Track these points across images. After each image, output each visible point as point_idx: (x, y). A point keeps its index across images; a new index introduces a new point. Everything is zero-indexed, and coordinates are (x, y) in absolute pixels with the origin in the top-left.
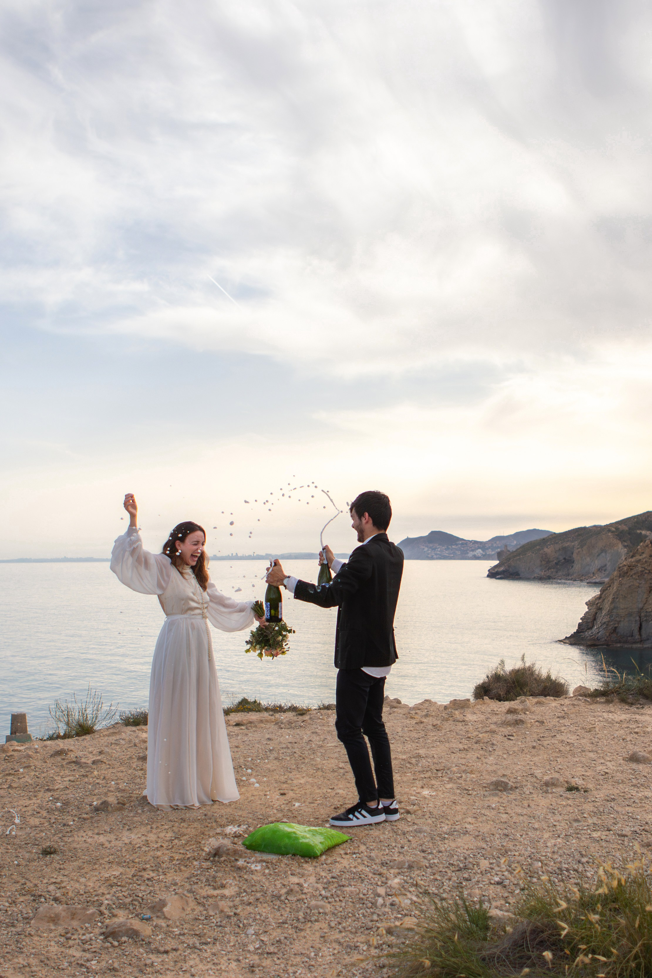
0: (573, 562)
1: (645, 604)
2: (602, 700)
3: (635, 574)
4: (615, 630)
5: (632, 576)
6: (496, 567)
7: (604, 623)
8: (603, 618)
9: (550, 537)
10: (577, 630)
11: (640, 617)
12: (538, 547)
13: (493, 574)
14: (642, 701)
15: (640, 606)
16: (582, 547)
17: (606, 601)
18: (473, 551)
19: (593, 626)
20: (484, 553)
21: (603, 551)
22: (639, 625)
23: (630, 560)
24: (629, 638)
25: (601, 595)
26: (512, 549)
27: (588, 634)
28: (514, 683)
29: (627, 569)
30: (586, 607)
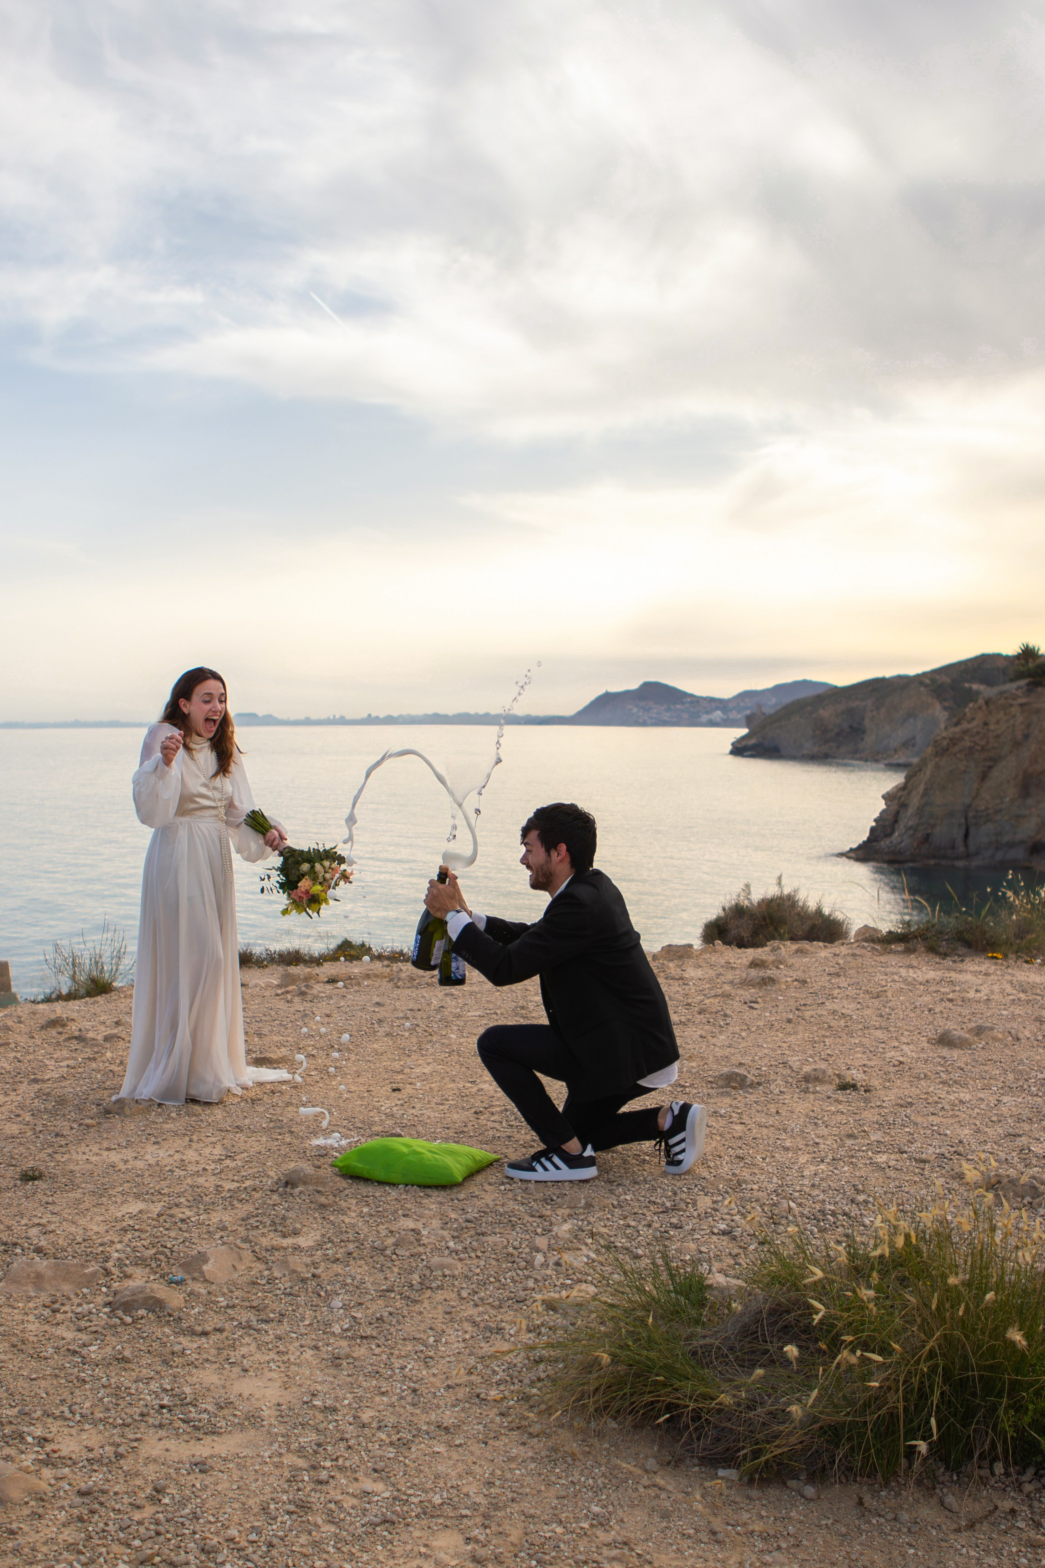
0: (864, 732)
1: (974, 798)
2: (899, 949)
3: (960, 751)
4: (927, 838)
5: (955, 755)
6: (743, 738)
7: (911, 828)
8: (908, 819)
9: (830, 693)
10: (869, 839)
11: (966, 819)
12: (809, 708)
13: (739, 750)
14: (962, 950)
15: (967, 801)
16: (878, 709)
17: (914, 793)
18: (708, 713)
19: (893, 832)
20: (725, 717)
21: (911, 715)
22: (964, 831)
23: (953, 730)
24: (950, 851)
25: (906, 784)
26: (768, 711)
27: (884, 844)
28: (764, 919)
29: (948, 744)
30: (883, 802)
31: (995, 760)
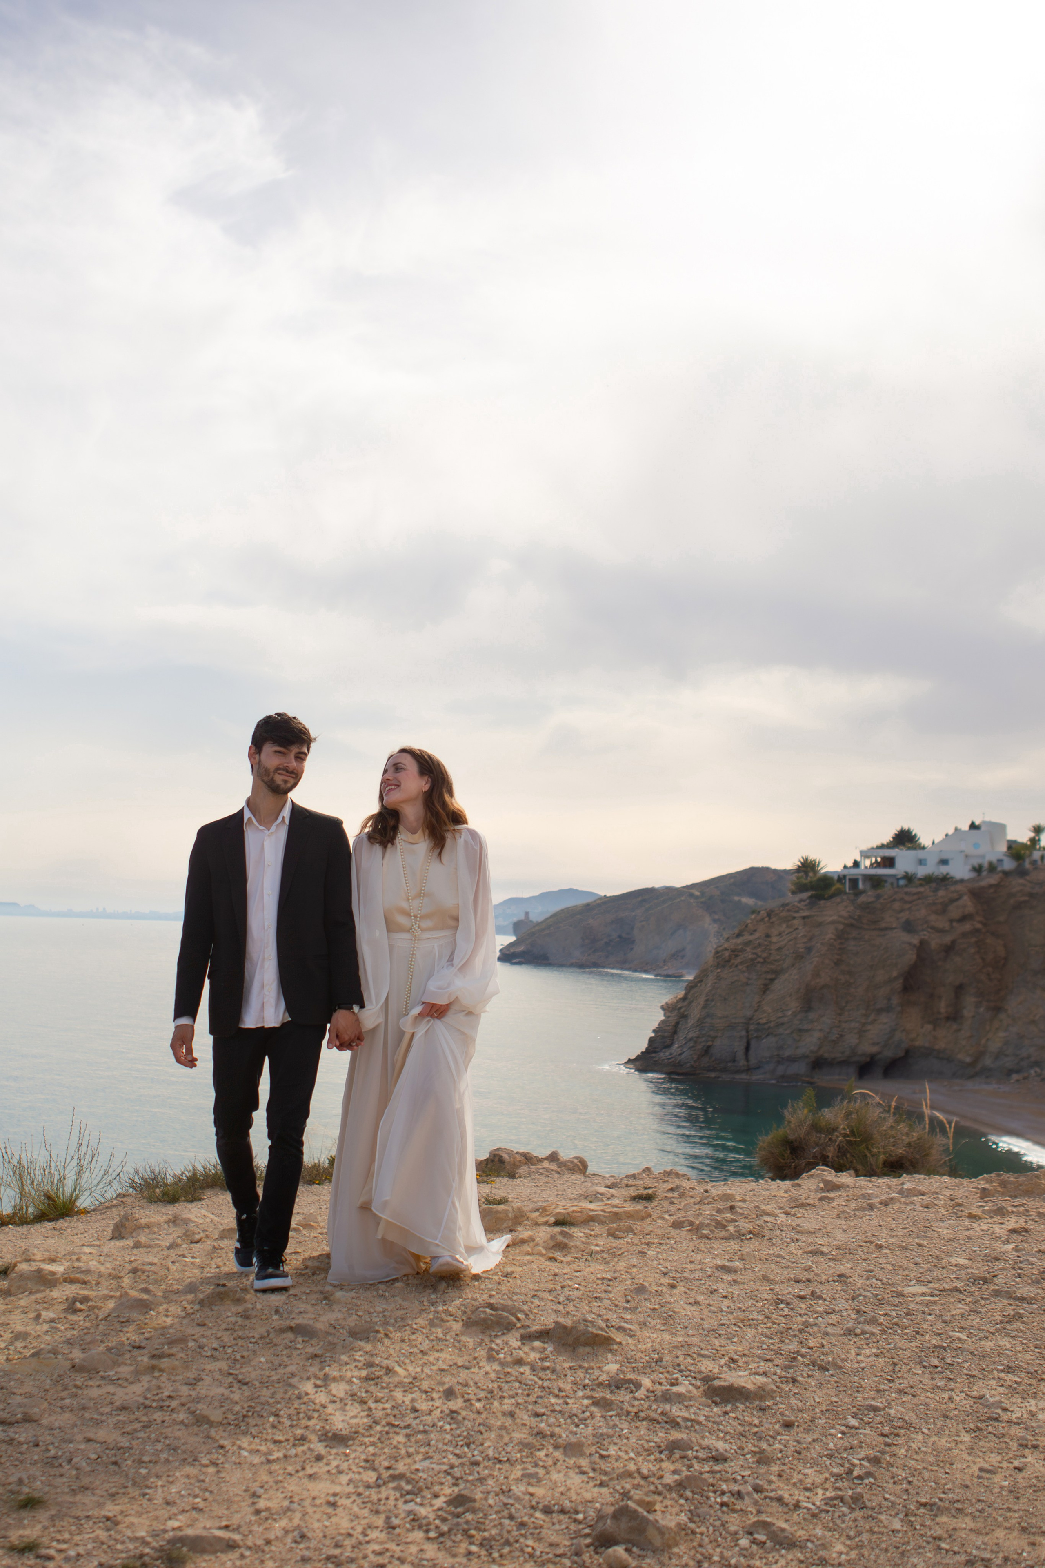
0: (633, 942)
1: (756, 1011)
3: (742, 963)
4: (707, 1050)
5: (736, 966)
6: (511, 945)
7: (691, 1039)
8: (688, 1030)
9: (598, 902)
10: (647, 1049)
11: (747, 1032)
12: (579, 917)
13: (508, 956)
15: (749, 1013)
16: (648, 919)
17: (694, 1004)
19: (672, 1043)
21: (681, 926)
22: (745, 1044)
23: (734, 941)
24: (729, 1064)
25: (686, 994)
26: (535, 918)
27: (664, 1055)
29: (730, 956)
30: (662, 1013)
31: (777, 973)
